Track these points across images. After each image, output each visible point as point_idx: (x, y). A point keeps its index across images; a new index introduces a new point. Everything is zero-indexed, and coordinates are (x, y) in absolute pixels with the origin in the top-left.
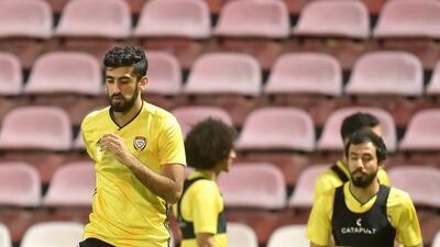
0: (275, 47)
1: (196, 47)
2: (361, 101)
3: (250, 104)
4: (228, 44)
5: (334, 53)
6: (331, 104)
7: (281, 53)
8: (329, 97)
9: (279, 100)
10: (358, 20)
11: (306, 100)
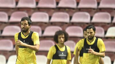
0: (53, 10)
1: (32, 10)
2: (74, 24)
3: (46, 25)
4: (41, 10)
5: (68, 12)
6: (67, 25)
7: (54, 12)
8: (66, 23)
9: (54, 24)
10: (74, 4)
11: (60, 24)
